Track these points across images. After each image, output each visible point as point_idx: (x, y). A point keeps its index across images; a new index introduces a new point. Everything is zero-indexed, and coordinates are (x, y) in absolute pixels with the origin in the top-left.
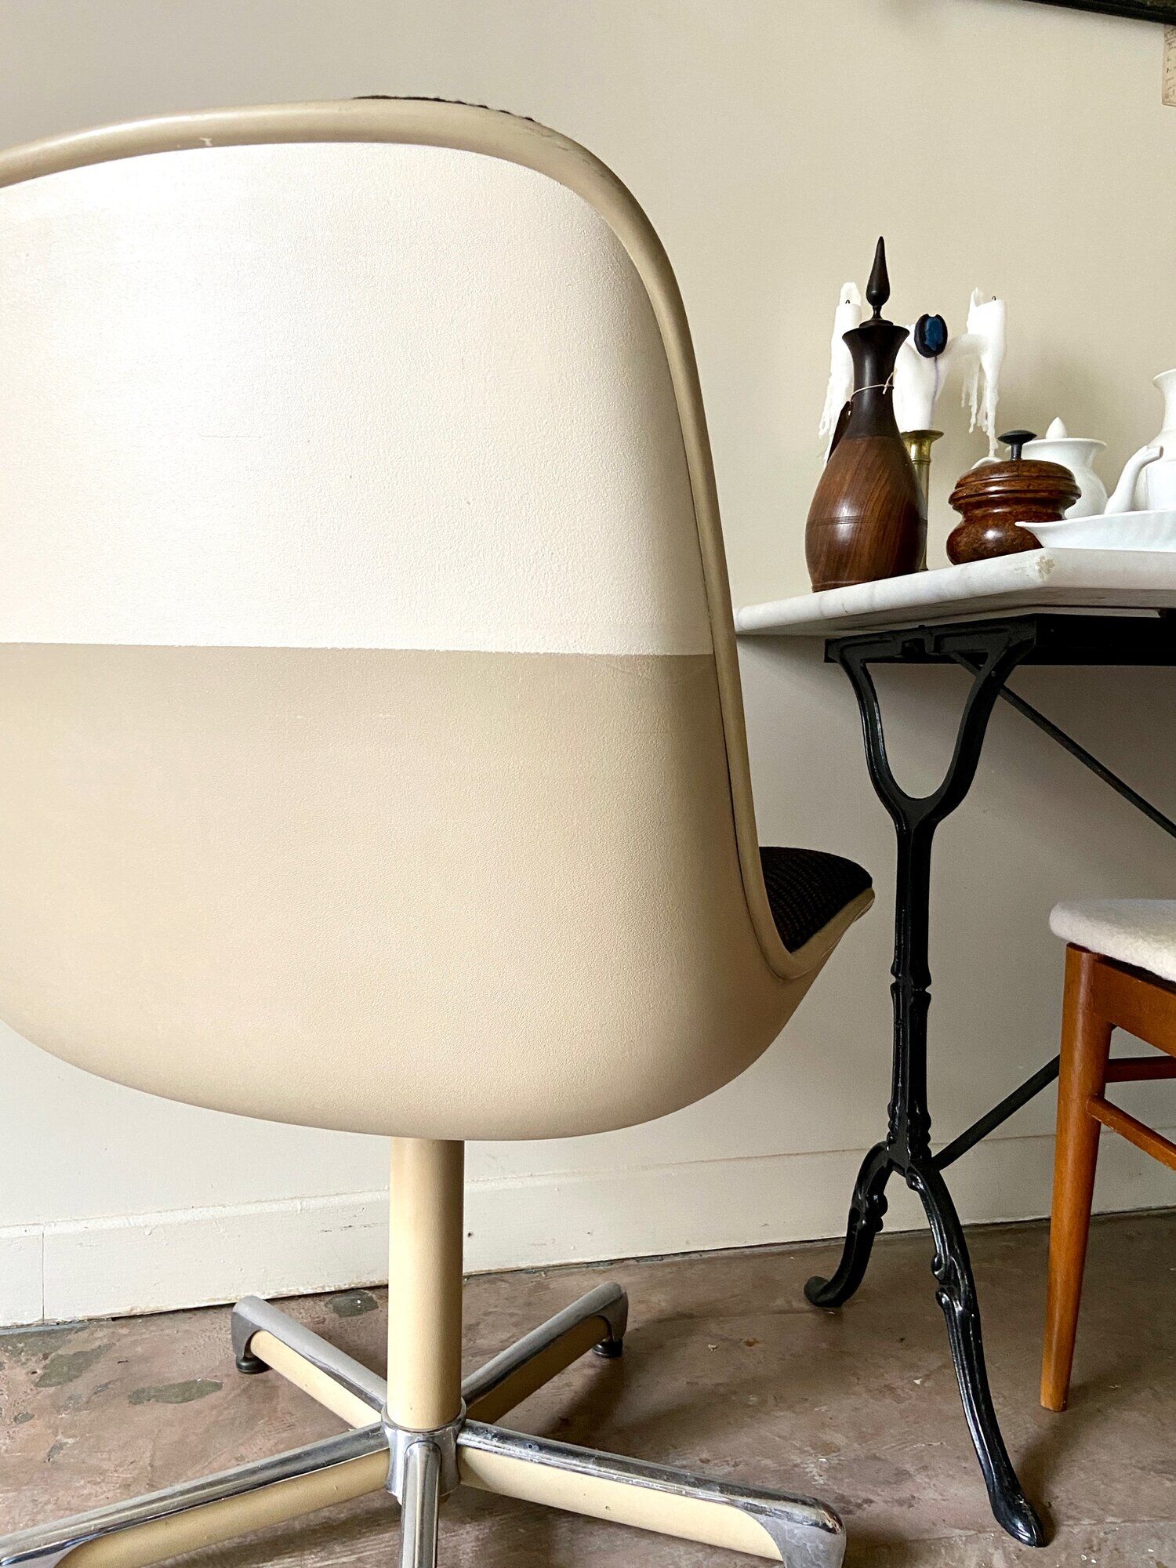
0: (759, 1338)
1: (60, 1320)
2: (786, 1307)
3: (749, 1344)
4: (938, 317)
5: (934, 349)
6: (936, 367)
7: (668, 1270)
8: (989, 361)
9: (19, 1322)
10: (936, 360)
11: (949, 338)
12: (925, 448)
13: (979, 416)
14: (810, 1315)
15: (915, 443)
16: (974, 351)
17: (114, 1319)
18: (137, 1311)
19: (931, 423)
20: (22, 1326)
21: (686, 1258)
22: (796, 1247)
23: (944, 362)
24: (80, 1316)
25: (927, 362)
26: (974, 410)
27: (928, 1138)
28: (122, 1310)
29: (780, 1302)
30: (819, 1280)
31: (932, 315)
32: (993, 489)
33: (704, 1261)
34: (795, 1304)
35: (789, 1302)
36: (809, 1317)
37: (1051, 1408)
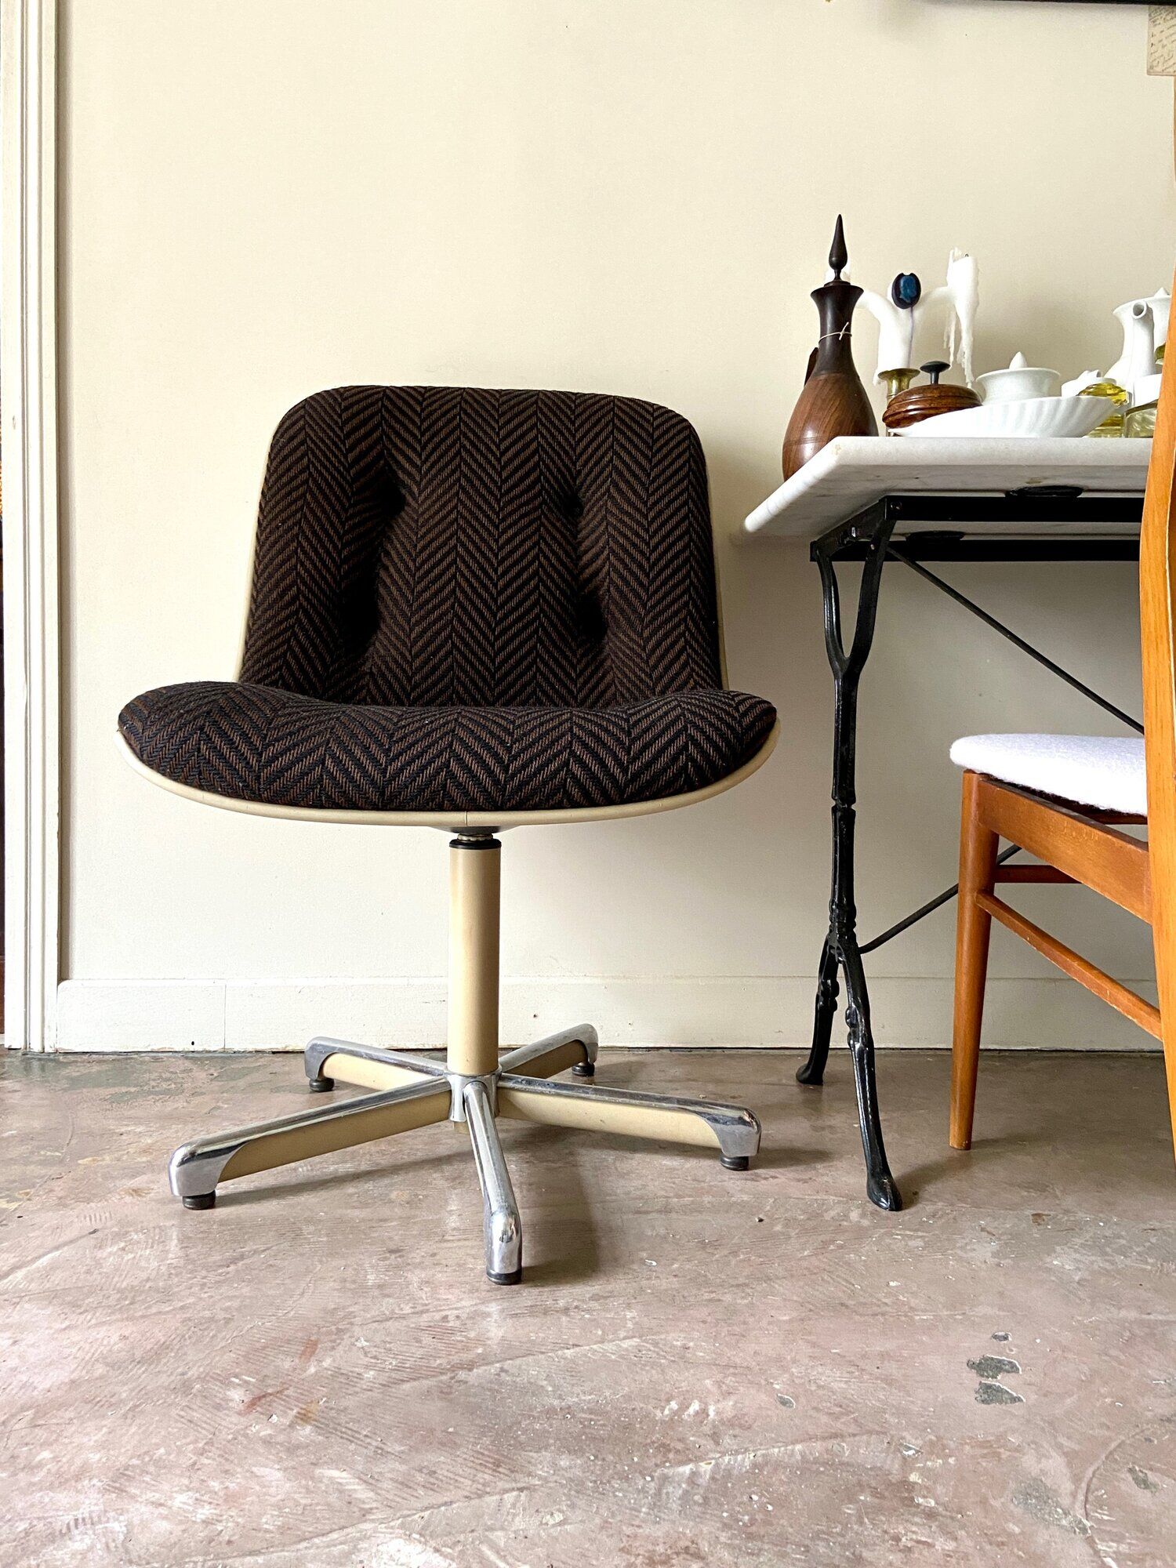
1: (236, 1050)
4: (912, 275)
5: (908, 301)
6: (912, 316)
8: (962, 309)
9: (208, 1049)
10: (912, 311)
11: (922, 293)
12: (904, 384)
13: (958, 356)
15: (896, 379)
16: (947, 302)
17: (274, 1053)
18: (290, 1049)
19: (909, 362)
20: (210, 1052)
23: (919, 311)
24: (251, 1048)
25: (903, 313)
26: (952, 350)
27: (854, 925)
28: (280, 1047)
29: (771, 1080)
31: (907, 273)
32: (911, 407)
34: (784, 1082)
35: (779, 1080)
36: (792, 1089)
37: (956, 1146)
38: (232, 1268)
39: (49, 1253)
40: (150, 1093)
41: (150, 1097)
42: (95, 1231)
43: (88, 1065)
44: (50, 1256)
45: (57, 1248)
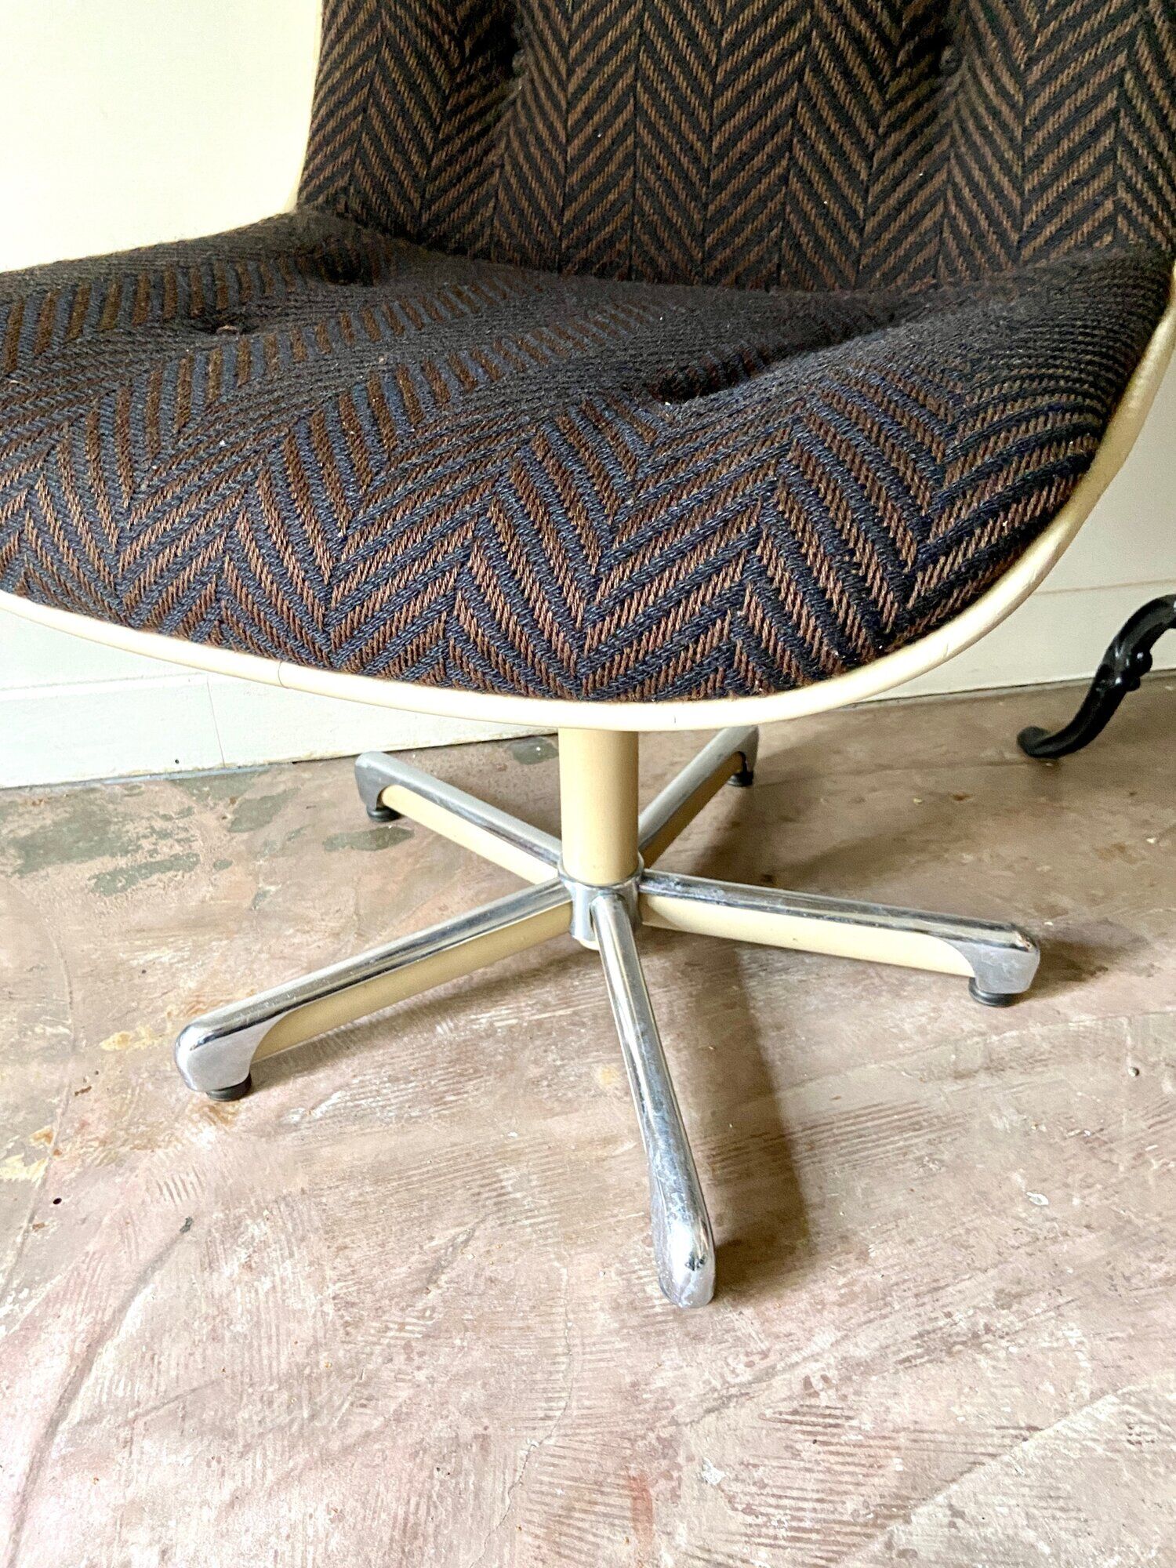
0: (969, 792)
1: (240, 764)
2: (997, 758)
3: (960, 798)
7: (863, 718)
9: (202, 766)
14: (1024, 767)
17: (294, 763)
18: (317, 756)
20: (205, 770)
21: (882, 704)
22: (1005, 692)
24: (261, 760)
29: (990, 753)
30: (1037, 731)
33: (904, 708)
34: (1008, 756)
35: (1001, 753)
36: (1024, 770)
38: (434, 1295)
39: (132, 1295)
40: (151, 868)
41: (155, 877)
42: (187, 1227)
43: (36, 810)
44: (139, 1302)
45: (143, 1279)
